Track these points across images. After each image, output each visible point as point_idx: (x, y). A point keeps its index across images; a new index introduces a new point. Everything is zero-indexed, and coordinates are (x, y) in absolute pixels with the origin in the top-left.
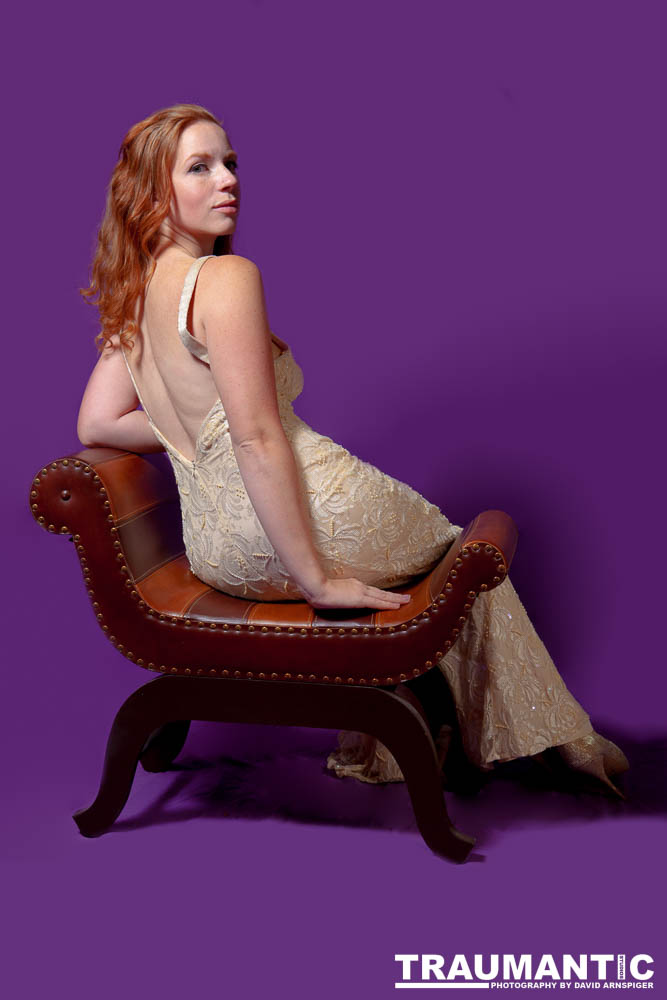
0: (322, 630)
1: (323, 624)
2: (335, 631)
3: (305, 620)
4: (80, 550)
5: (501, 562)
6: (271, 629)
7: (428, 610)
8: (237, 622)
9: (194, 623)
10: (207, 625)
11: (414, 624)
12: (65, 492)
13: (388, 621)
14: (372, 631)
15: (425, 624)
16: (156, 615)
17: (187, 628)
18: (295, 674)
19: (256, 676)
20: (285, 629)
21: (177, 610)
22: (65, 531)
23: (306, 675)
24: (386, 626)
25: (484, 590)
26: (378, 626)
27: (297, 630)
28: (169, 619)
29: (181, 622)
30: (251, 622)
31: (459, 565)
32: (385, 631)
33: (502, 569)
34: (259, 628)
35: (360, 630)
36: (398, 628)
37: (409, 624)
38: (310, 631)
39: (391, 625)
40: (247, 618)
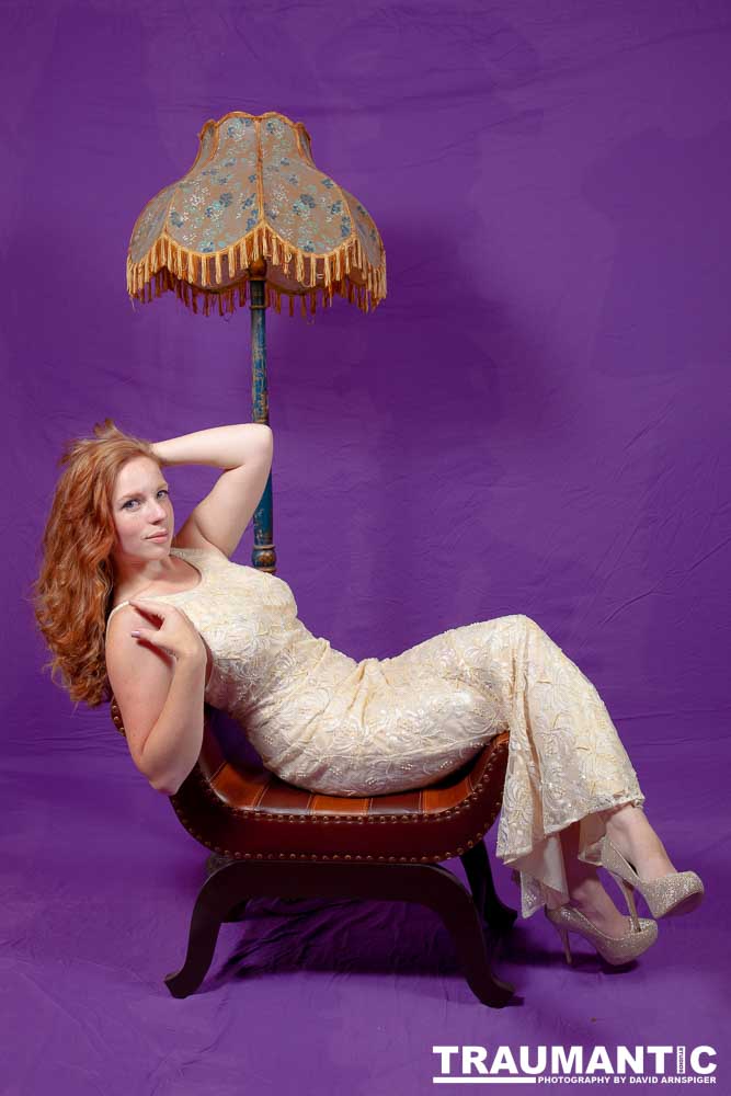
0: (377, 818)
1: (376, 813)
2: (388, 818)
3: (361, 809)
6: (332, 818)
7: (470, 798)
8: (302, 812)
9: (264, 815)
10: (275, 816)
11: (457, 810)
13: (434, 807)
14: (420, 817)
15: (465, 810)
16: (230, 809)
17: (257, 820)
18: (354, 855)
19: (320, 858)
20: (344, 818)
21: (247, 804)
23: (364, 856)
24: (432, 812)
26: (426, 812)
27: (355, 818)
28: (241, 812)
29: (251, 814)
30: (313, 812)
31: (495, 759)
32: (431, 816)
34: (320, 818)
35: (410, 816)
36: (443, 814)
37: (453, 810)
38: (365, 819)
39: (437, 811)
40: (310, 807)
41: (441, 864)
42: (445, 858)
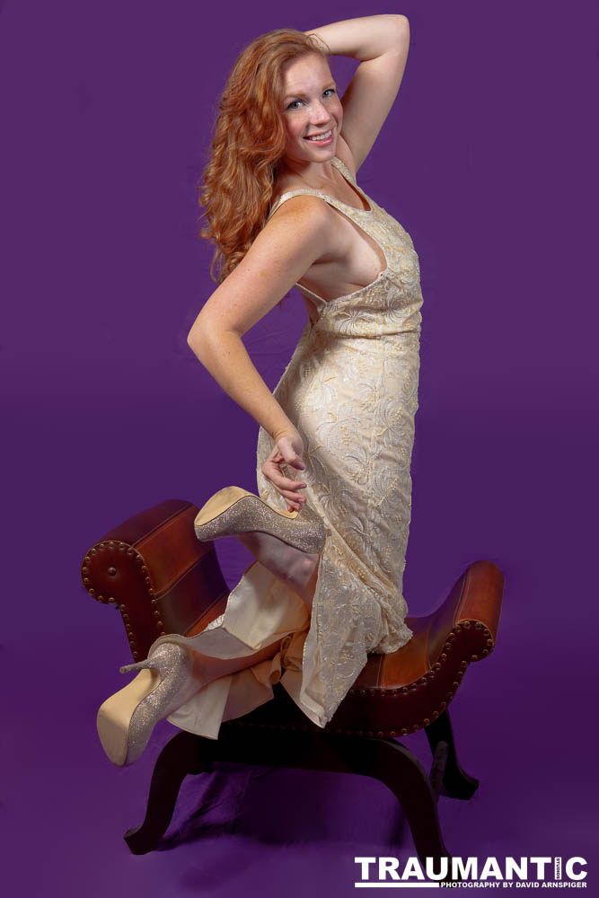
4: (126, 617)
5: (490, 637)
7: (427, 676)
11: (414, 687)
12: (111, 569)
13: (390, 684)
14: (377, 691)
15: (423, 688)
22: (112, 602)
24: (390, 688)
25: (474, 660)
26: (383, 687)
31: (453, 639)
32: (389, 692)
33: (491, 643)
35: (367, 691)
36: (400, 690)
37: (410, 687)
39: (395, 687)
41: (397, 739)
42: (400, 734)
